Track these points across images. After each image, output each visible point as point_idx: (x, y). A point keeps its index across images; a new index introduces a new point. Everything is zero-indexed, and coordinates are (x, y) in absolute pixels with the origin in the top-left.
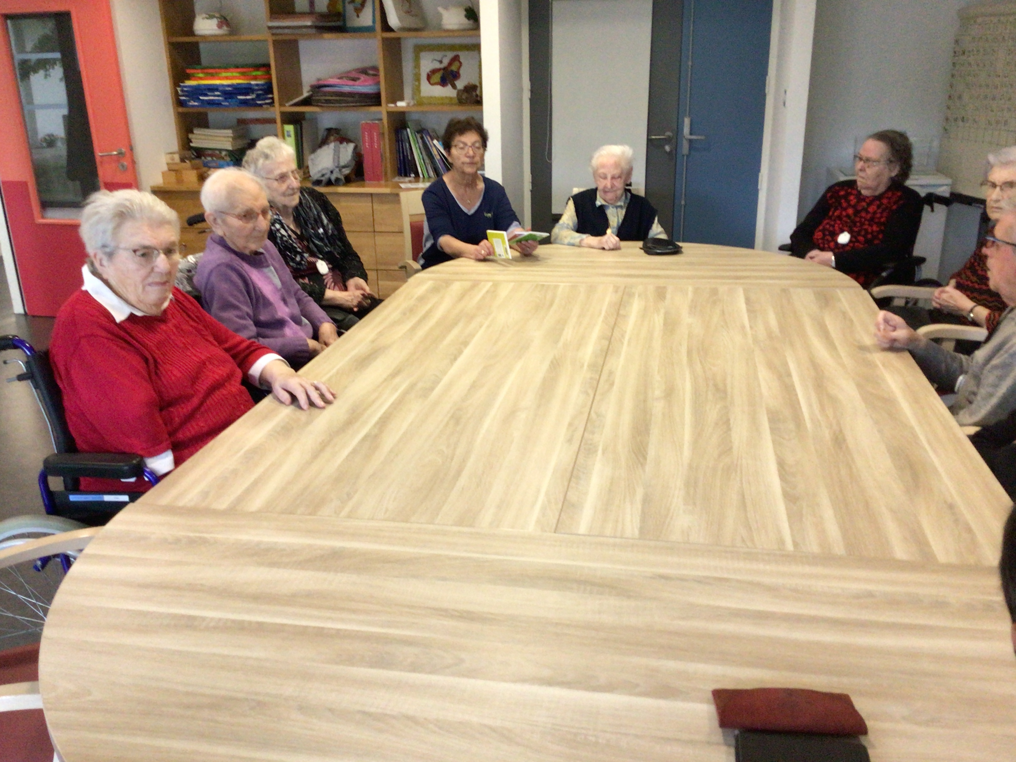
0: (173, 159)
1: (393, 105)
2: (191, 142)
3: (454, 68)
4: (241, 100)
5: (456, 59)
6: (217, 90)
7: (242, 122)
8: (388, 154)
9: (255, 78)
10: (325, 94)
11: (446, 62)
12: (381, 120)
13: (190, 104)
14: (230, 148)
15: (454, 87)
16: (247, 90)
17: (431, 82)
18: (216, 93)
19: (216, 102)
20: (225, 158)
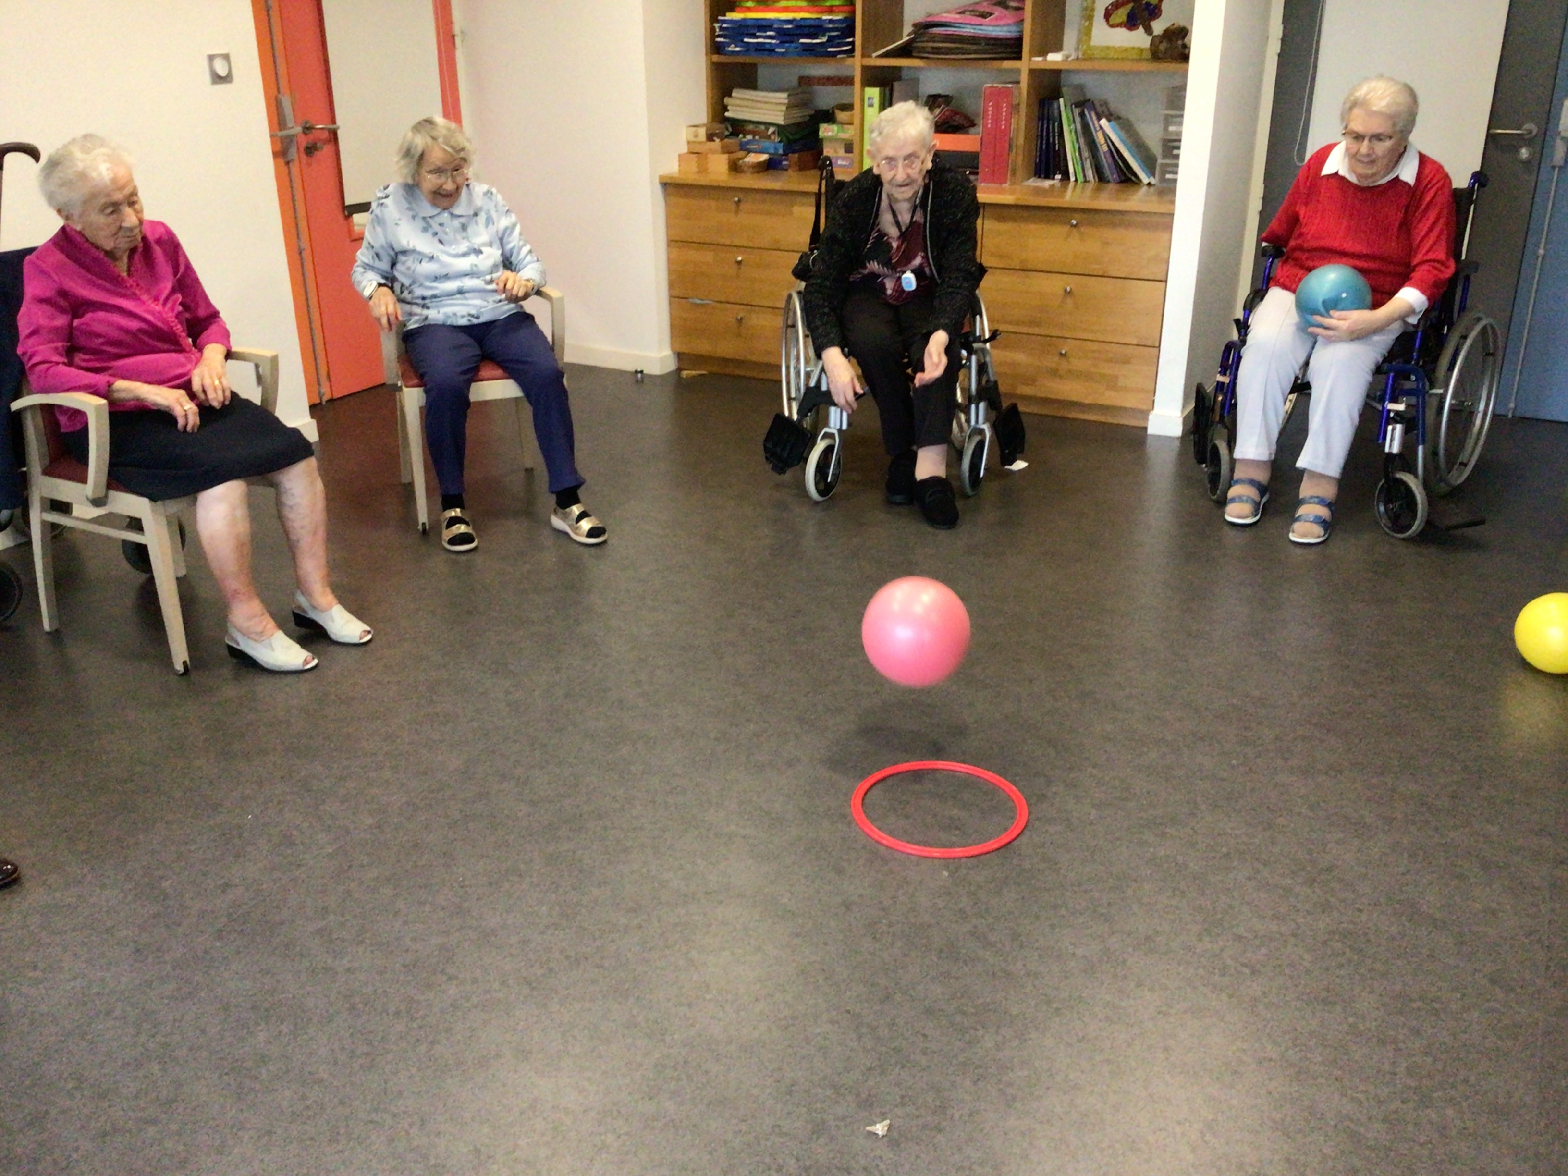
0: (696, 136)
1: (1040, 59)
2: (728, 111)
4: (805, 44)
6: (771, 28)
7: (805, 81)
8: (1021, 140)
9: (831, 10)
10: (933, 38)
12: (1018, 82)
13: (730, 49)
14: (782, 123)
15: (1149, 30)
16: (814, 29)
17: (1111, 23)
18: (769, 33)
19: (767, 46)
20: (773, 137)
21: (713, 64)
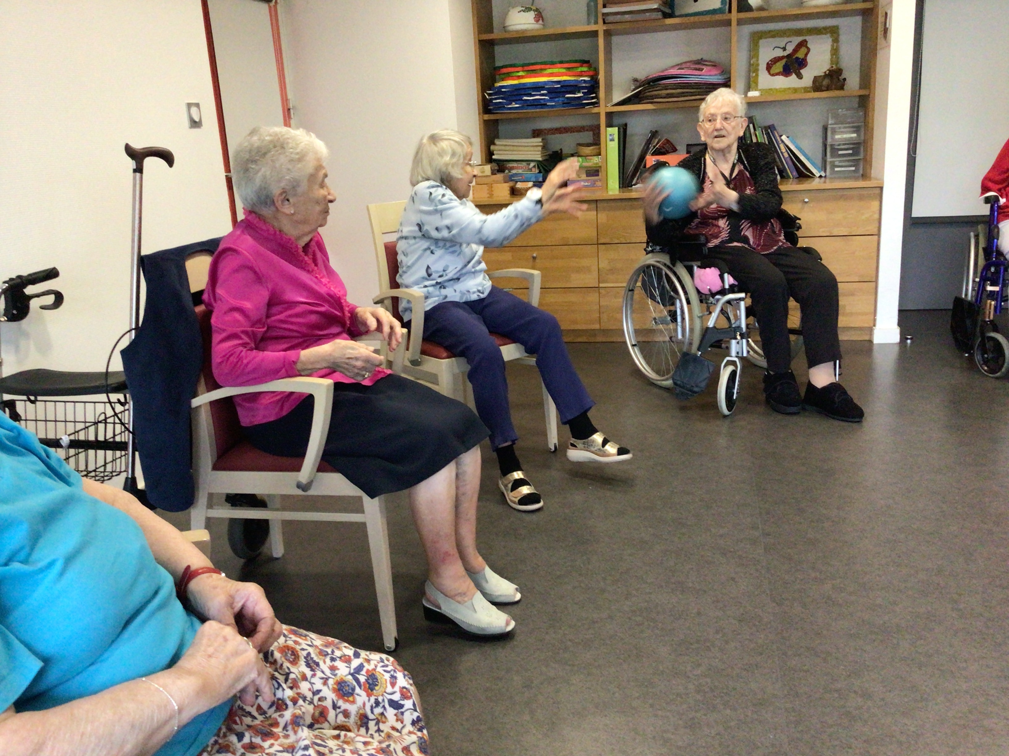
0: (483, 172)
2: (494, 155)
3: (800, 54)
4: (568, 98)
5: (803, 44)
6: (543, 88)
7: (538, 133)
9: (581, 74)
10: (665, 87)
11: (790, 49)
13: (510, 106)
14: (540, 159)
15: (800, 76)
16: (573, 87)
17: (772, 72)
18: (542, 92)
19: (542, 102)
20: (533, 170)
21: (485, 122)
